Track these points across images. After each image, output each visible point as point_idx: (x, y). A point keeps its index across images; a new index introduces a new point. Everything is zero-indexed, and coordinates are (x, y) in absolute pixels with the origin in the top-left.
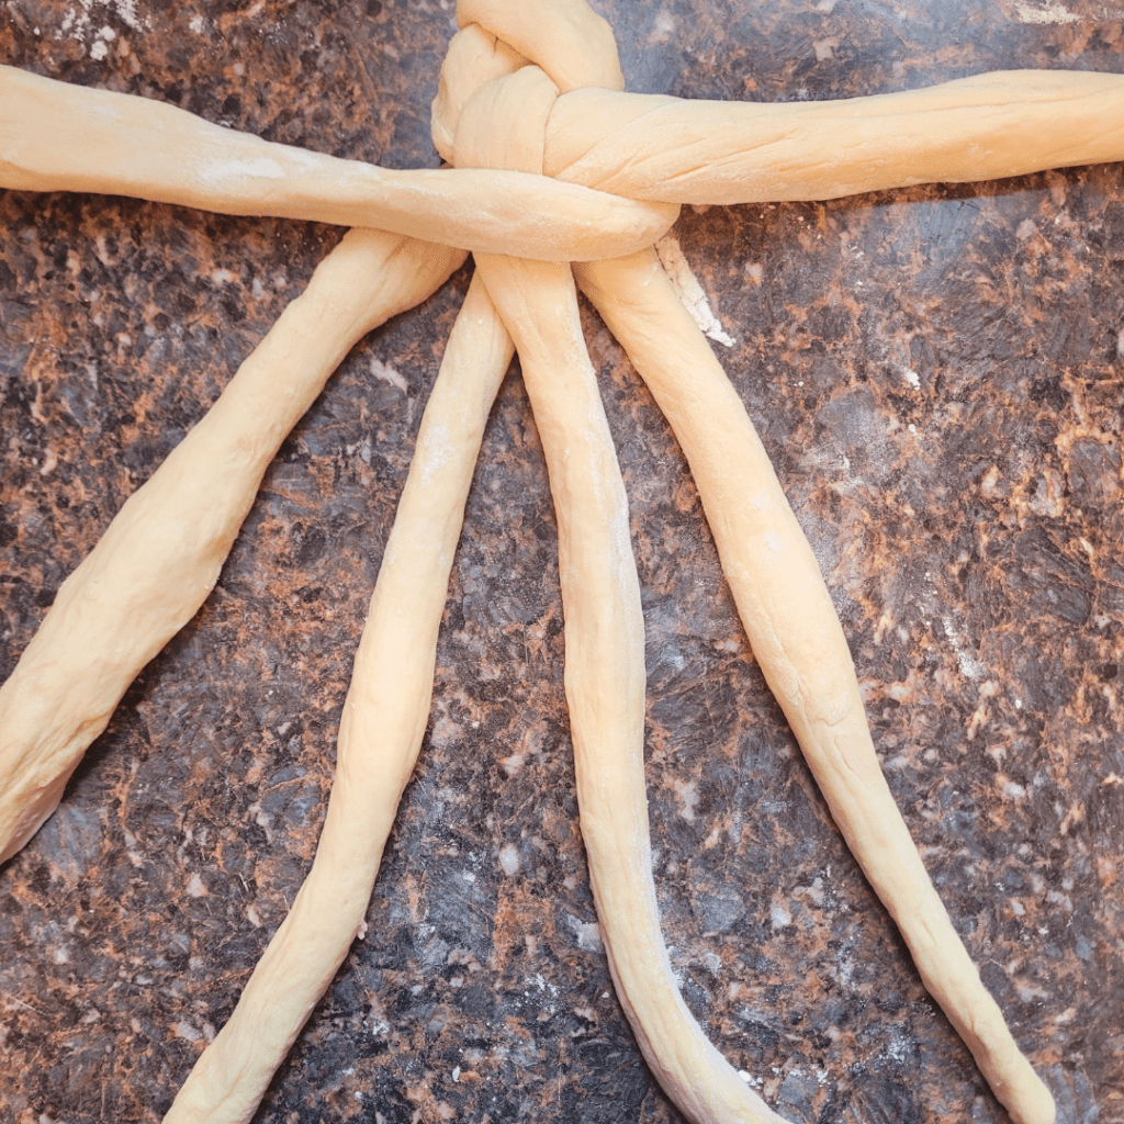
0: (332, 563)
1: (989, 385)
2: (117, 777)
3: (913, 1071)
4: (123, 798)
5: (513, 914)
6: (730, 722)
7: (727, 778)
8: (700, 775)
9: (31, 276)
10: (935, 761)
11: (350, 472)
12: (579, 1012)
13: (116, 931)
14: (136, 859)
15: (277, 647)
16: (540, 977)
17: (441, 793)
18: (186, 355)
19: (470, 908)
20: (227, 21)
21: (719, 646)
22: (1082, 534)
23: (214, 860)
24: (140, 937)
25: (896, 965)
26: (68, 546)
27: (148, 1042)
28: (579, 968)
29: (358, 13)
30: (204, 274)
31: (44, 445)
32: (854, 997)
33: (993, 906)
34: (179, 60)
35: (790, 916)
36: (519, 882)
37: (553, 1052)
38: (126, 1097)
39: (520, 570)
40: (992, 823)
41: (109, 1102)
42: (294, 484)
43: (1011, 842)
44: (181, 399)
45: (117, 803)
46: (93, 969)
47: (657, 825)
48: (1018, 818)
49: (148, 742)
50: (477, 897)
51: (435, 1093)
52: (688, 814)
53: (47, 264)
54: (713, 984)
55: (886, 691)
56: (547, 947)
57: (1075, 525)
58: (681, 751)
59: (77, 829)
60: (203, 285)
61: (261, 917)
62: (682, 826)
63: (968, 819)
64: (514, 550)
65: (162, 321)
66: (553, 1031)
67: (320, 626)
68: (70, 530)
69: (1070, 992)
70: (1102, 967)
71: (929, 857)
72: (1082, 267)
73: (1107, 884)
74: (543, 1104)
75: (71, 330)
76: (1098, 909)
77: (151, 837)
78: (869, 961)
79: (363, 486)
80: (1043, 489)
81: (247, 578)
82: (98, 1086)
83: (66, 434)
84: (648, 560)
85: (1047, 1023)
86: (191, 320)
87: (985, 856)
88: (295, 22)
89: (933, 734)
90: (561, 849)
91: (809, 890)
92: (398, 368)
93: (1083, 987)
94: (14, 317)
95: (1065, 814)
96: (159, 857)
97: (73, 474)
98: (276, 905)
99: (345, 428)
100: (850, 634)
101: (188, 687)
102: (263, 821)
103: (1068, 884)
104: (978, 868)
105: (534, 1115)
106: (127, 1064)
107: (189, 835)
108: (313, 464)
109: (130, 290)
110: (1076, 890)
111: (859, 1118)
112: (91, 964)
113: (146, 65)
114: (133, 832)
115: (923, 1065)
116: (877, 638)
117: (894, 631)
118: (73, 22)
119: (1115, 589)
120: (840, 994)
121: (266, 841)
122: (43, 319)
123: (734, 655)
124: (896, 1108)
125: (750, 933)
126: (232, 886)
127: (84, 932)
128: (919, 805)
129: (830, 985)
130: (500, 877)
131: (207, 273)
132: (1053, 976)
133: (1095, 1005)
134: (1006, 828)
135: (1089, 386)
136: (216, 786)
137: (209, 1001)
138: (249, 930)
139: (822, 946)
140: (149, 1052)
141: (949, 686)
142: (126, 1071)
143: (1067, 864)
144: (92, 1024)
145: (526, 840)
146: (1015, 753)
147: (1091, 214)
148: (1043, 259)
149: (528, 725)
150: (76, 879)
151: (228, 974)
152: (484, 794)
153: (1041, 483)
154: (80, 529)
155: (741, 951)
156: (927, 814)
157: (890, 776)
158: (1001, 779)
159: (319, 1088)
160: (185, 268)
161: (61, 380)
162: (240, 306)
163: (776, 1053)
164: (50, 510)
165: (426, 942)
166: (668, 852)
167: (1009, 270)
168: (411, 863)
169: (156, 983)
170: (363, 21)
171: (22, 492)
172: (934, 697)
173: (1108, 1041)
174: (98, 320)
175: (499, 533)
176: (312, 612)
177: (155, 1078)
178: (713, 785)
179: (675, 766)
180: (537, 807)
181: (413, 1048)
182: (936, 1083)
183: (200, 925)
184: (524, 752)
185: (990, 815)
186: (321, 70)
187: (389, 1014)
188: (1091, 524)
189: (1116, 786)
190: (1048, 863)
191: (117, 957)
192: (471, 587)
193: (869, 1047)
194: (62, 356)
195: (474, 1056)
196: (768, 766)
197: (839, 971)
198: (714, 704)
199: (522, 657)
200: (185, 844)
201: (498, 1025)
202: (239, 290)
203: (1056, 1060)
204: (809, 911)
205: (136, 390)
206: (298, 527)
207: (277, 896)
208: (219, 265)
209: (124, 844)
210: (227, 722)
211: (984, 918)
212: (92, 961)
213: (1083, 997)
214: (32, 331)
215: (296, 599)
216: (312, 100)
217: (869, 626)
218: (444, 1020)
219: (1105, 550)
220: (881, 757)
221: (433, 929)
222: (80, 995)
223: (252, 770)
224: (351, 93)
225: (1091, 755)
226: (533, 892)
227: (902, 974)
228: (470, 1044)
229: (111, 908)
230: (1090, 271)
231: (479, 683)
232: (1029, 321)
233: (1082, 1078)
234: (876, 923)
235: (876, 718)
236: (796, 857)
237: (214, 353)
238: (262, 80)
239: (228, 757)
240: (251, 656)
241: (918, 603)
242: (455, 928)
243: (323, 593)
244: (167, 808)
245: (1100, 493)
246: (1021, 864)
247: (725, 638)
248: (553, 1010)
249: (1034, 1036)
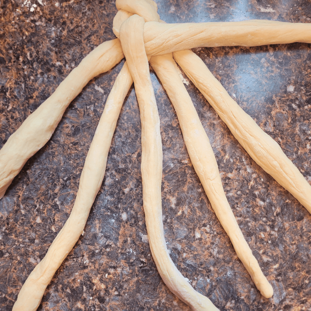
0: (81, 136)
1: (254, 98)
2: (20, 189)
3: (234, 280)
4: (21, 195)
5: (125, 231)
6: (185, 181)
7: (184, 196)
8: (177, 196)
9: (10, 61)
10: (240, 194)
11: (88, 113)
12: (141, 260)
13: (16, 231)
14: (23, 212)
15: (65, 157)
16: (131, 249)
17: (107, 197)
18: (48, 82)
19: (113, 229)
20: (64, 4)
21: (183, 162)
22: (279, 136)
23: (44, 213)
24: (22, 233)
25: (229, 250)
26: (13, 128)
27: (22, 263)
28: (142, 247)
29: (97, 3)
30: (54, 63)
31: (9, 103)
32: (218, 258)
33: (256, 235)
34: (52, 12)
35: (201, 235)
36: (127, 223)
37: (134, 271)
38: (14, 278)
39: (131, 139)
40: (255, 212)
41: (9, 280)
42: (73, 115)
43: (261, 217)
44: (45, 93)
45: (19, 196)
46: (8, 242)
47: (165, 209)
48: (262, 210)
49: (29, 180)
50: (115, 226)
51: (100, 281)
52: (173, 206)
53: (14, 59)
54: (179, 253)
55: (227, 175)
56: (133, 241)
57: (277, 134)
58: (172, 189)
59: (8, 203)
60: (53, 65)
61: (56, 229)
62: (171, 209)
63: (249, 210)
64: (129, 135)
65: (42, 74)
66: (134, 265)
67: (77, 152)
68: (14, 125)
69: (277, 259)
70: (286, 253)
71: (238, 220)
72: (277, 70)
73: (287, 230)
74: (130, 285)
75: (19, 75)
76: (284, 236)
77: (27, 206)
78: (222, 248)
79: (91, 117)
80: (268, 124)
81: (59, 139)
82: (6, 275)
83: (15, 101)
84: (165, 138)
85: (271, 268)
86: (50, 74)
87: (254, 221)
88: (81, 5)
89: (240, 187)
90: (138, 214)
91: (206, 228)
92: (102, 88)
93: (281, 258)
94: (4, 71)
95: (275, 210)
96: (29, 212)
97: (16, 110)
98: (60, 226)
99: (87, 102)
100: (217, 160)
101: (41, 167)
102: (58, 203)
103: (276, 229)
104: (252, 224)
105: (128, 288)
106: (15, 269)
107: (38, 206)
108: (78, 110)
109: (35, 66)
110: (279, 231)
111: (219, 293)
112: (8, 240)
113: (43, 13)
114: (23, 204)
115: (236, 278)
116: (225, 161)
117: (229, 159)
118: (26, 3)
119: (288, 151)
120: (214, 257)
121: (59, 208)
122: (12, 72)
123: (187, 164)
124: (229, 291)
125: (189, 239)
126: (48, 220)
127: (7, 231)
128: (236, 206)
129: (211, 255)
130: (121, 221)
131: (55, 63)
132: (273, 255)
133: (284, 263)
134: (259, 213)
135: (280, 99)
136: (46, 193)
137: (39, 252)
138: (52, 233)
139: (209, 244)
140: (22, 266)
141: (244, 175)
142: (15, 271)
143: (276, 224)
144: (7, 257)
145: (129, 211)
146: (261, 193)
147: (279, 57)
148: (267, 68)
149: (131, 180)
150: (6, 217)
151: (45, 245)
152: (118, 198)
153: (268, 123)
154: (16, 124)
155: (187, 244)
156: (238, 208)
157: (228, 198)
158: (258, 200)
159: (68, 278)
160: (49, 61)
161: (15, 87)
162: (62, 71)
163: (196, 273)
164: (9, 119)
165: (100, 238)
166: (167, 216)
167: (259, 70)
168: (98, 216)
169: (25, 246)
170: (98, 5)
171: (2, 114)
172: (240, 177)
173: (288, 274)
174: (26, 73)
175: (126, 130)
176: (75, 148)
177: (23, 273)
178: (180, 198)
179: (170, 193)
180: (132, 202)
181: (95, 268)
182: (240, 284)
183: (39, 231)
184: (130, 187)
185: (255, 210)
186: (87, 16)
187: (89, 258)
188: (281, 134)
189: (289, 203)
190: (271, 223)
191: (15, 239)
192: (117, 144)
193: (222, 273)
194: (16, 81)
195: (112, 271)
196: (195, 194)
197: (213, 251)
198: (181, 177)
199: (130, 162)
200: (37, 208)
201: (119, 262)
202: (62, 67)
203: (273, 279)
204: (206, 234)
205: (34, 90)
206: (73, 126)
207: (60, 224)
208: (58, 61)
209: (20, 208)
210: (51, 176)
211: (253, 238)
212: (8, 239)
213: (281, 261)
214: (9, 75)
215: (71, 145)
216: (84, 23)
217: (223, 158)
218: (104, 260)
219: (285, 141)
220: (226, 193)
221: (102, 234)
222: (4, 249)
223: (56, 189)
224: (94, 22)
225: (282, 194)
226: (130, 226)
227: (231, 252)
228: (111, 267)
229: (15, 225)
230: (279, 71)
231: (118, 169)
232: (264, 83)
233: (281, 284)
234: (224, 238)
235: (224, 182)
236: (202, 219)
237: (55, 82)
238: (72, 18)
239: (50, 185)
240: (58, 159)
241: (236, 152)
242: (108, 234)
243: (78, 143)
244: (33, 198)
245: (283, 126)
246: (263, 223)
247: (184, 159)
248: (134, 259)
249: (267, 272)
